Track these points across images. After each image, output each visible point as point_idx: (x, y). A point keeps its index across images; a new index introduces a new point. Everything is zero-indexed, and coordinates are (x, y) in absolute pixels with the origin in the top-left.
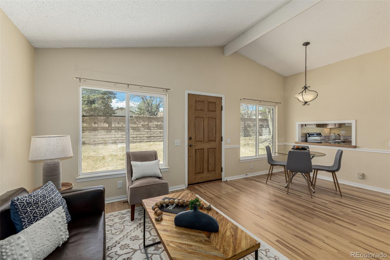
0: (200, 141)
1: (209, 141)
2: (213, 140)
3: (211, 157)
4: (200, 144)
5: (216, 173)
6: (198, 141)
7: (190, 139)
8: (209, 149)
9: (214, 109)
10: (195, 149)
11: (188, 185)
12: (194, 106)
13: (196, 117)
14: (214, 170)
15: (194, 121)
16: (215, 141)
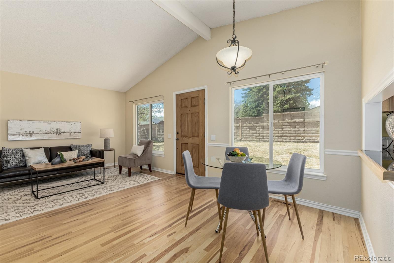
0: (185, 136)
1: (193, 136)
2: (196, 136)
3: (195, 153)
4: (185, 138)
5: (199, 170)
6: (184, 136)
7: (177, 133)
8: (193, 144)
9: (197, 104)
10: (182, 143)
11: (177, 173)
12: (180, 104)
13: (181, 114)
14: (197, 167)
15: (180, 118)
16: (198, 136)
